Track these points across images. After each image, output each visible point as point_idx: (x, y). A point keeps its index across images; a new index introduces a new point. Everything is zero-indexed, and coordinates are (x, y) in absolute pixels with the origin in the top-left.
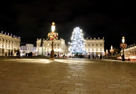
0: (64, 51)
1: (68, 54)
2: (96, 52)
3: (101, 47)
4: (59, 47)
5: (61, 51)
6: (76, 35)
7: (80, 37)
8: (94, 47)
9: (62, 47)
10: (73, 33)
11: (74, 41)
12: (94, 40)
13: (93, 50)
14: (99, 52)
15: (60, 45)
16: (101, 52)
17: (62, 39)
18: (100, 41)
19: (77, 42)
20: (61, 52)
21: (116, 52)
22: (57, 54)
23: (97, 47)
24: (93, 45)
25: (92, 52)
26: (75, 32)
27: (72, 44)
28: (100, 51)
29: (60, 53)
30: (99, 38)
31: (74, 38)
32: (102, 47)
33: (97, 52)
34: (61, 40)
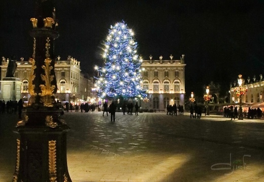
0: (77, 90)
1: (89, 98)
2: (163, 92)
3: (176, 81)
4: (64, 80)
5: (69, 92)
6: (118, 43)
7: (129, 49)
8: (158, 81)
9: (73, 80)
10: (109, 38)
11: (113, 63)
12: (159, 62)
13: (156, 88)
14: (173, 92)
15: (67, 73)
16: (177, 92)
17: (72, 59)
18: (174, 65)
19: (121, 64)
20: (69, 94)
21: (216, 93)
22: (60, 98)
23: (168, 81)
24: (156, 75)
25: (154, 94)
26: (113, 37)
27: (107, 72)
28: (175, 90)
29: (67, 95)
30: (171, 57)
31: (111, 53)
32: (178, 81)
33: (167, 92)
34: (70, 60)
